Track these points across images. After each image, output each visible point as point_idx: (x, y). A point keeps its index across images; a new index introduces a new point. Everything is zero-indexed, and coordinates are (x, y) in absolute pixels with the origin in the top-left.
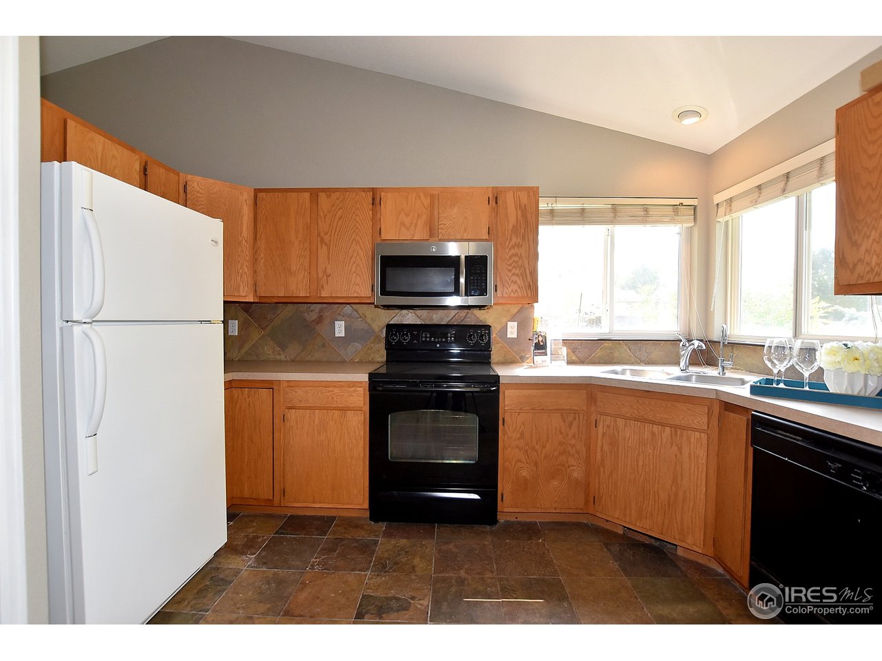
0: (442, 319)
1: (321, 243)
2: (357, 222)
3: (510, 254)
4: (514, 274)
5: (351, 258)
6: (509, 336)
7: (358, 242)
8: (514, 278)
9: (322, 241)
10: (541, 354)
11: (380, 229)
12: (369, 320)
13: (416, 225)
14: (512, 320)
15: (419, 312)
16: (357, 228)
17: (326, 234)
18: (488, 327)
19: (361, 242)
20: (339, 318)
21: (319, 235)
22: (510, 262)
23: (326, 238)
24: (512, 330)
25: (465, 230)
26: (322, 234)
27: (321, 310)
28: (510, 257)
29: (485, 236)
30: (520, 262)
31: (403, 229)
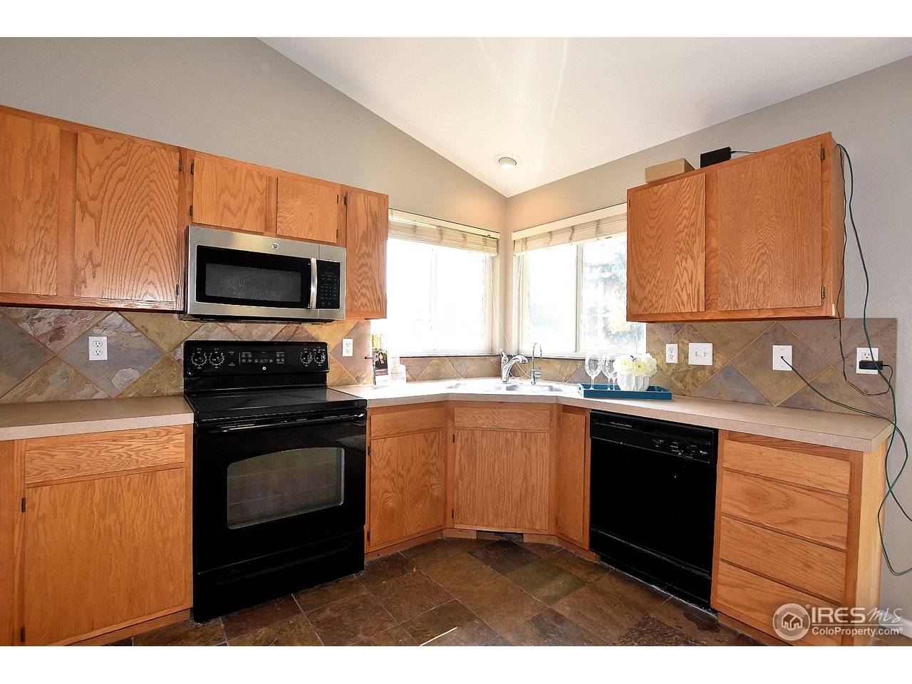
0: (264, 336)
1: (83, 212)
2: (153, 191)
3: (361, 262)
4: (363, 286)
5: (140, 243)
6: (345, 354)
7: (154, 220)
8: (364, 290)
9: (84, 208)
10: (382, 374)
11: (191, 207)
12: (152, 335)
13: (246, 212)
14: (348, 336)
15: (233, 326)
16: (152, 200)
17: (94, 198)
18: (324, 345)
19: (157, 219)
20: (96, 330)
21: (77, 197)
22: (360, 272)
23: (94, 206)
24: (348, 349)
25: (311, 229)
26: (84, 198)
27: (59, 318)
28: (360, 267)
29: (333, 240)
30: (370, 274)
31: (227, 214)
